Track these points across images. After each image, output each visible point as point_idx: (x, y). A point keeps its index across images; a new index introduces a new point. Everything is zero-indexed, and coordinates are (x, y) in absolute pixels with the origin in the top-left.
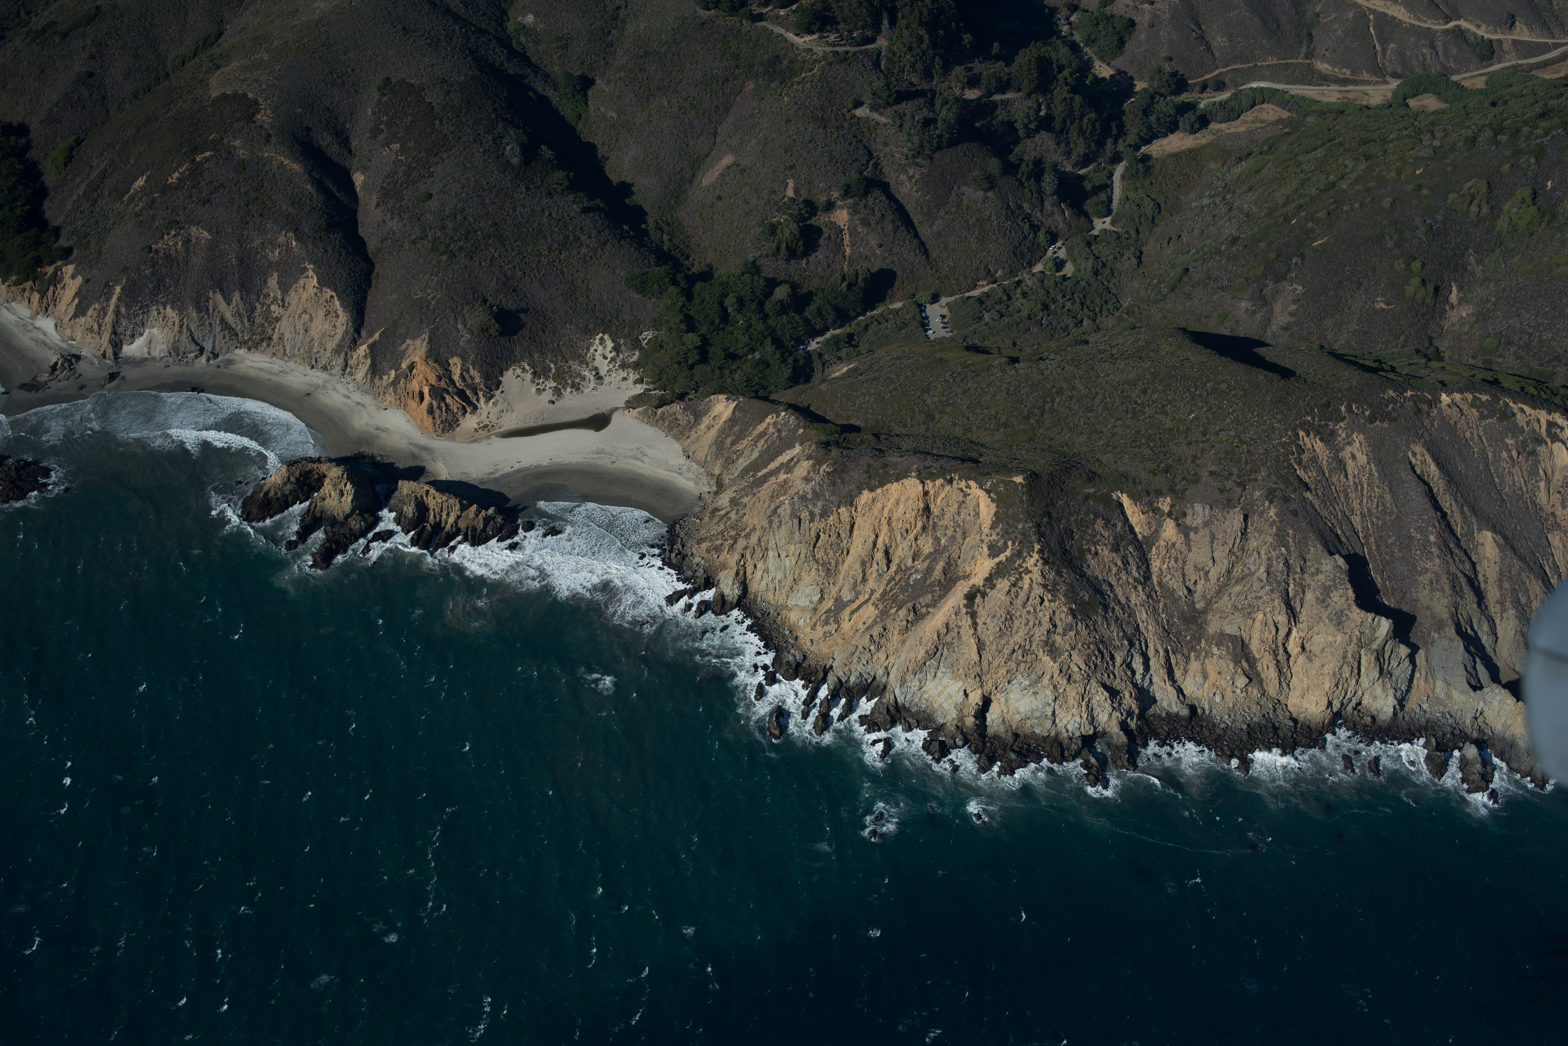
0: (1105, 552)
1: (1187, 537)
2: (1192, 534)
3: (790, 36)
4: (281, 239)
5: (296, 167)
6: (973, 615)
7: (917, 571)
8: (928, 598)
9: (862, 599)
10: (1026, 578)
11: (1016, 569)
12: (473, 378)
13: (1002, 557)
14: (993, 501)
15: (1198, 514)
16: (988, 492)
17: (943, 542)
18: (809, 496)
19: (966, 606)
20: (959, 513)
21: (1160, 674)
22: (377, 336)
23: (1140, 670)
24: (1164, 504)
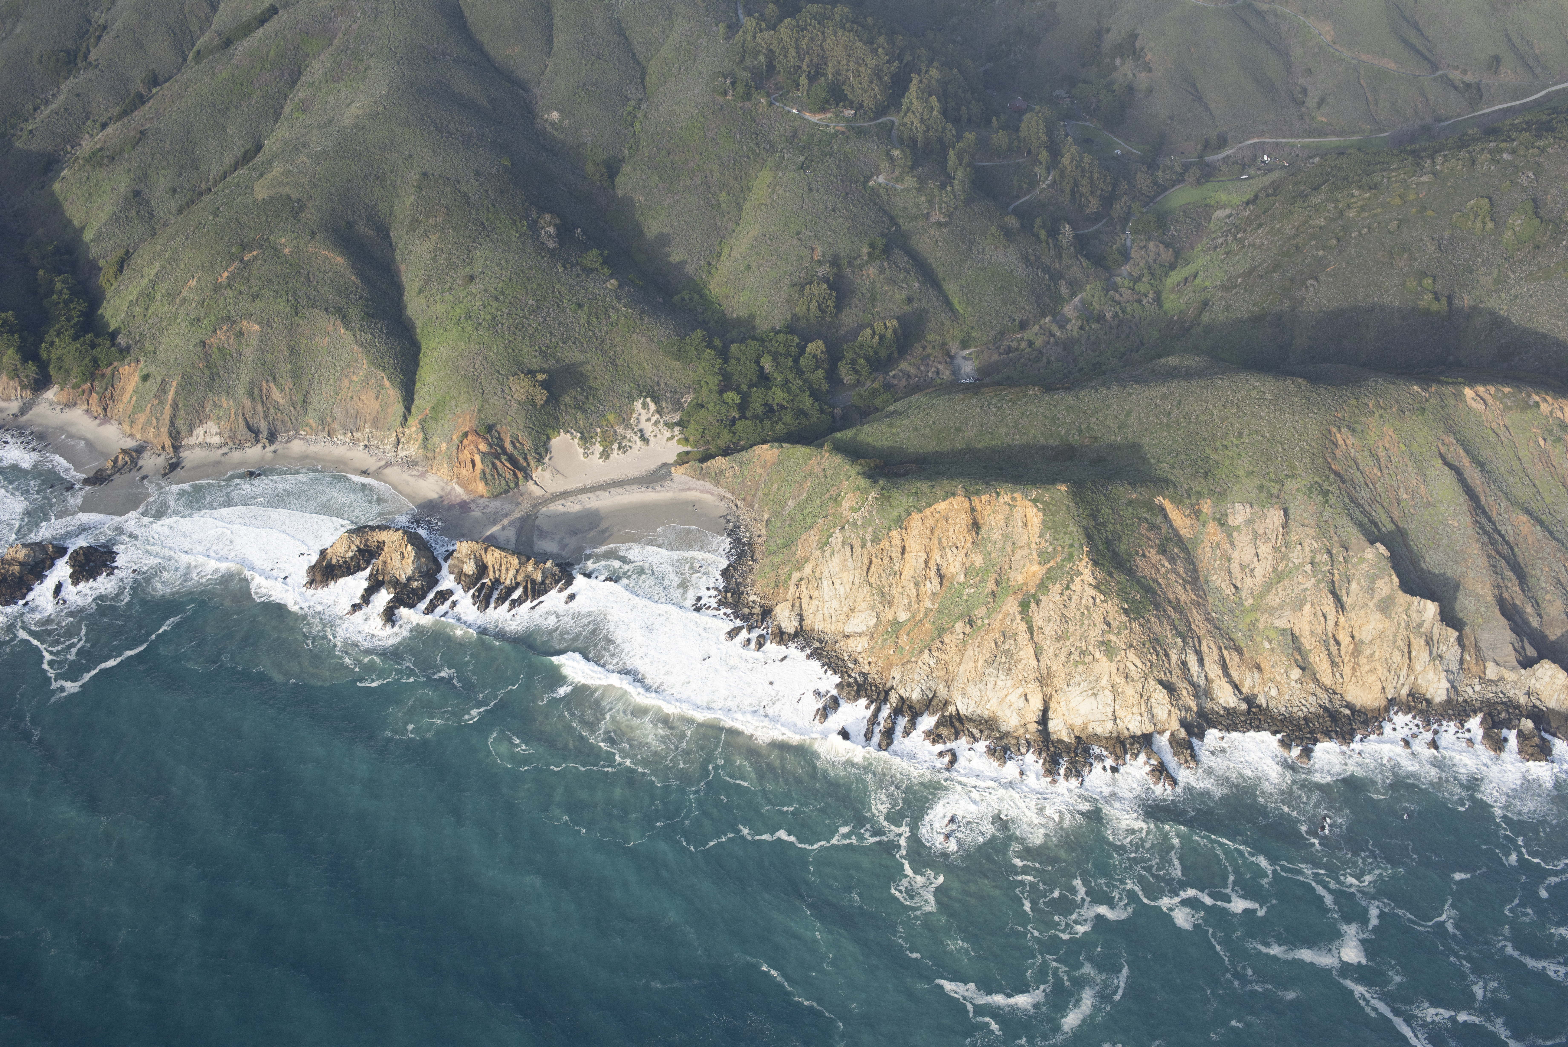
0: (1152, 555)
1: (1230, 535)
2: (1235, 534)
3: (806, 115)
4: (329, 328)
5: (340, 259)
6: (1029, 621)
7: (970, 586)
8: (983, 610)
9: (917, 618)
10: (1077, 580)
12: (524, 445)
13: (1053, 563)
14: (1039, 510)
15: (1239, 513)
16: (1034, 502)
17: (993, 555)
18: (860, 522)
19: (1021, 613)
20: (1007, 526)
21: (1215, 671)
22: (427, 412)
23: (1195, 667)
24: (1206, 506)
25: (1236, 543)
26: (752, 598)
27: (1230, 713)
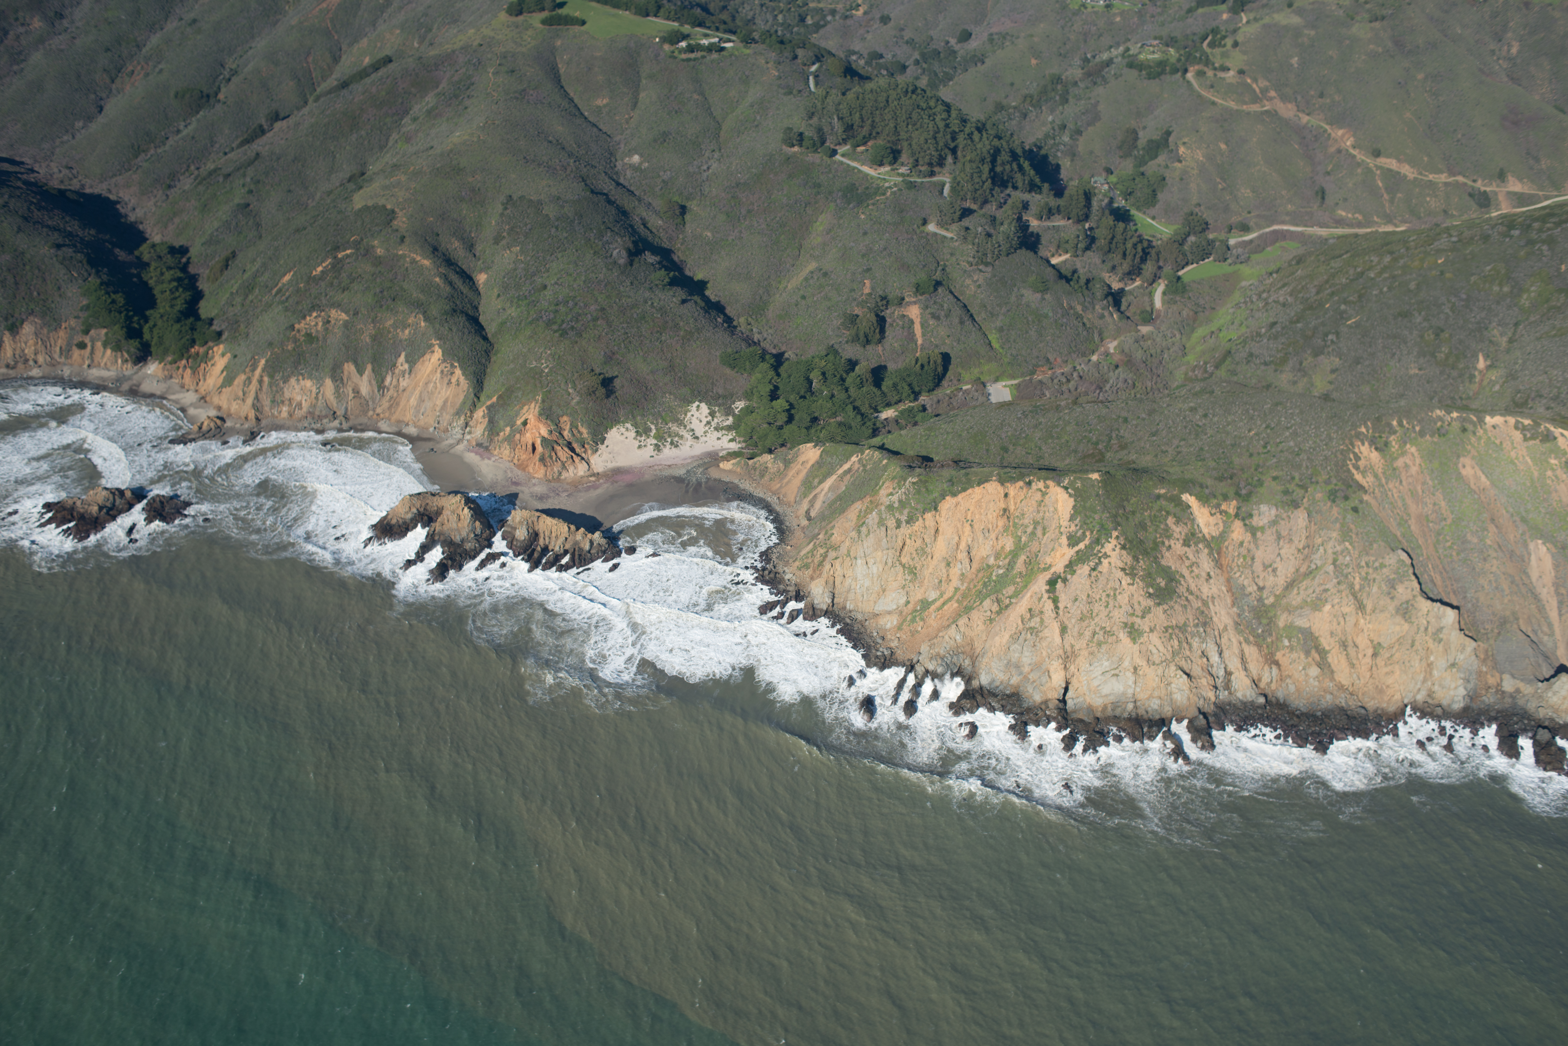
0: (1178, 547)
1: (1254, 535)
2: (1259, 534)
3: (866, 169)
4: (411, 320)
5: (427, 263)
6: (1055, 601)
7: (999, 567)
8: (1010, 590)
9: (946, 597)
10: (1105, 562)
11: (1096, 555)
12: (581, 434)
13: (1081, 546)
14: (1070, 496)
15: (1264, 514)
16: (1066, 488)
17: (1023, 539)
18: (896, 505)
19: (1048, 591)
21: (1234, 664)
22: (495, 399)
23: (1215, 658)
24: (1231, 507)
25: (1260, 542)
26: (789, 576)
27: (1248, 705)
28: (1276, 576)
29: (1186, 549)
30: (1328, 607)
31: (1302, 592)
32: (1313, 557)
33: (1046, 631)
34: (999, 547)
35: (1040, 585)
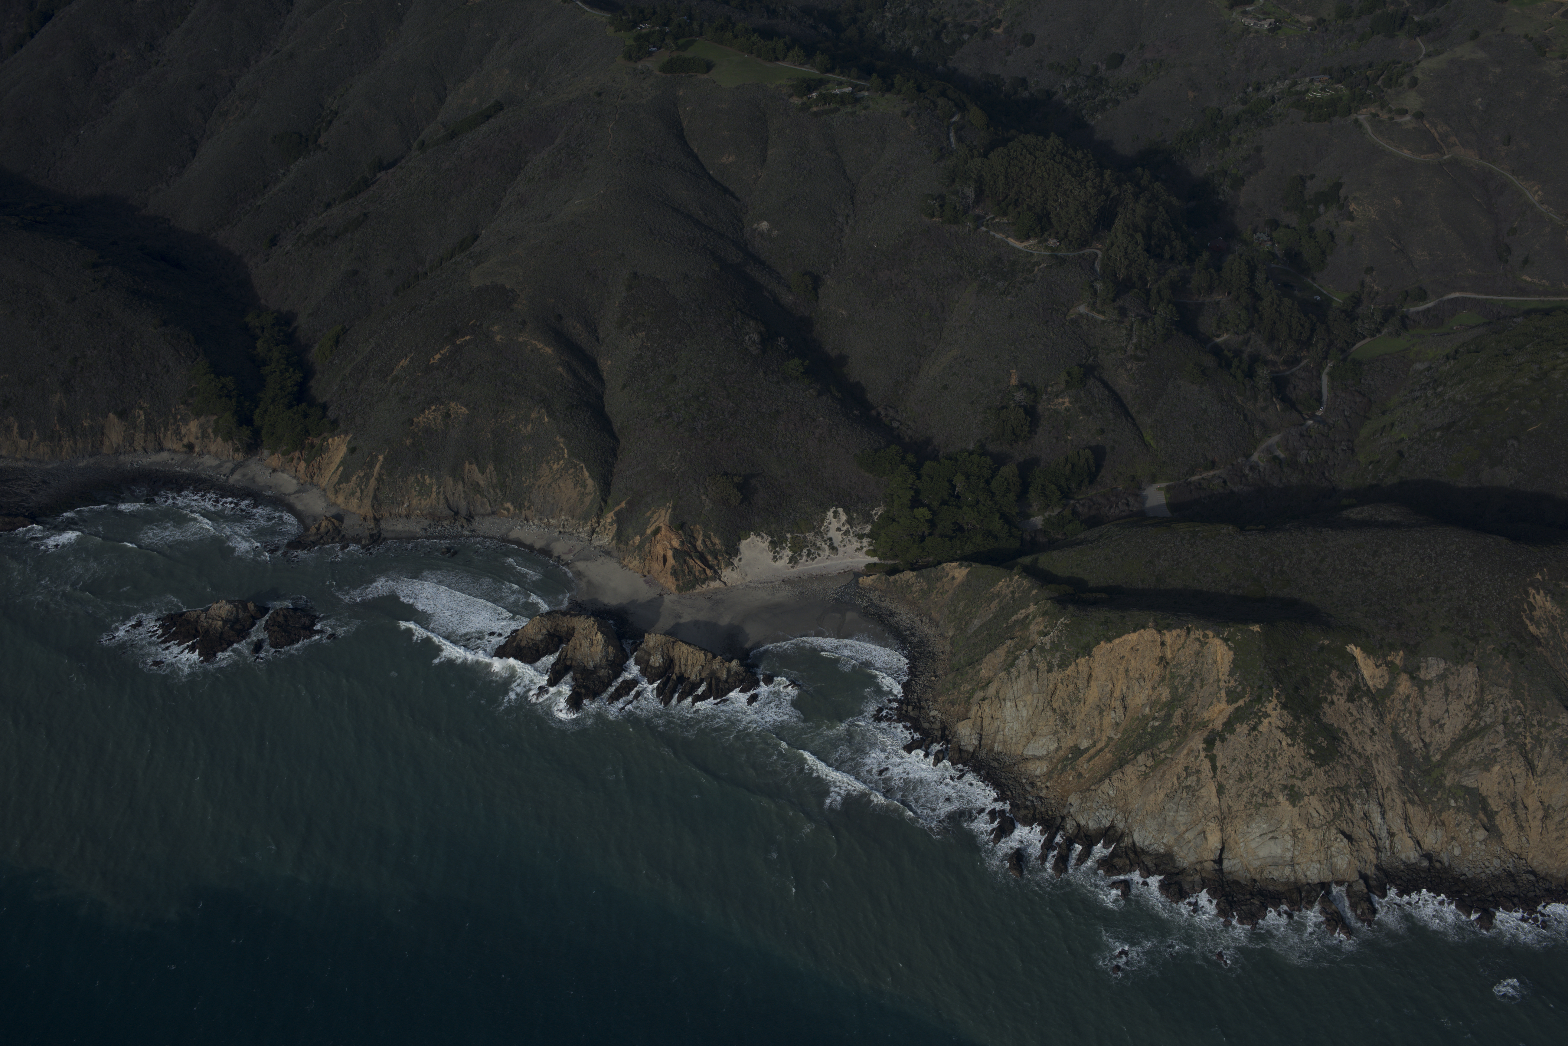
0: (1341, 702)
1: (1421, 689)
2: (1426, 688)
3: (1012, 241)
4: (534, 415)
5: (549, 350)
6: (1213, 759)
7: (1155, 719)
8: (1166, 744)
9: (1099, 746)
10: (1266, 721)
11: (1256, 713)
12: (714, 544)
13: (1241, 703)
14: (1230, 648)
15: (1432, 668)
16: (1226, 640)
17: (1180, 690)
18: (1048, 647)
19: (1205, 750)
20: (1197, 662)
21: (1397, 825)
22: (623, 505)
23: (1377, 819)
24: (1398, 658)
25: (1427, 697)
26: (933, 713)
27: (1410, 868)
28: (1442, 732)
29: (1350, 705)
30: (1496, 768)
31: (1470, 751)
32: (1482, 714)
33: (1202, 790)
34: (1154, 698)
35: (1197, 742)
